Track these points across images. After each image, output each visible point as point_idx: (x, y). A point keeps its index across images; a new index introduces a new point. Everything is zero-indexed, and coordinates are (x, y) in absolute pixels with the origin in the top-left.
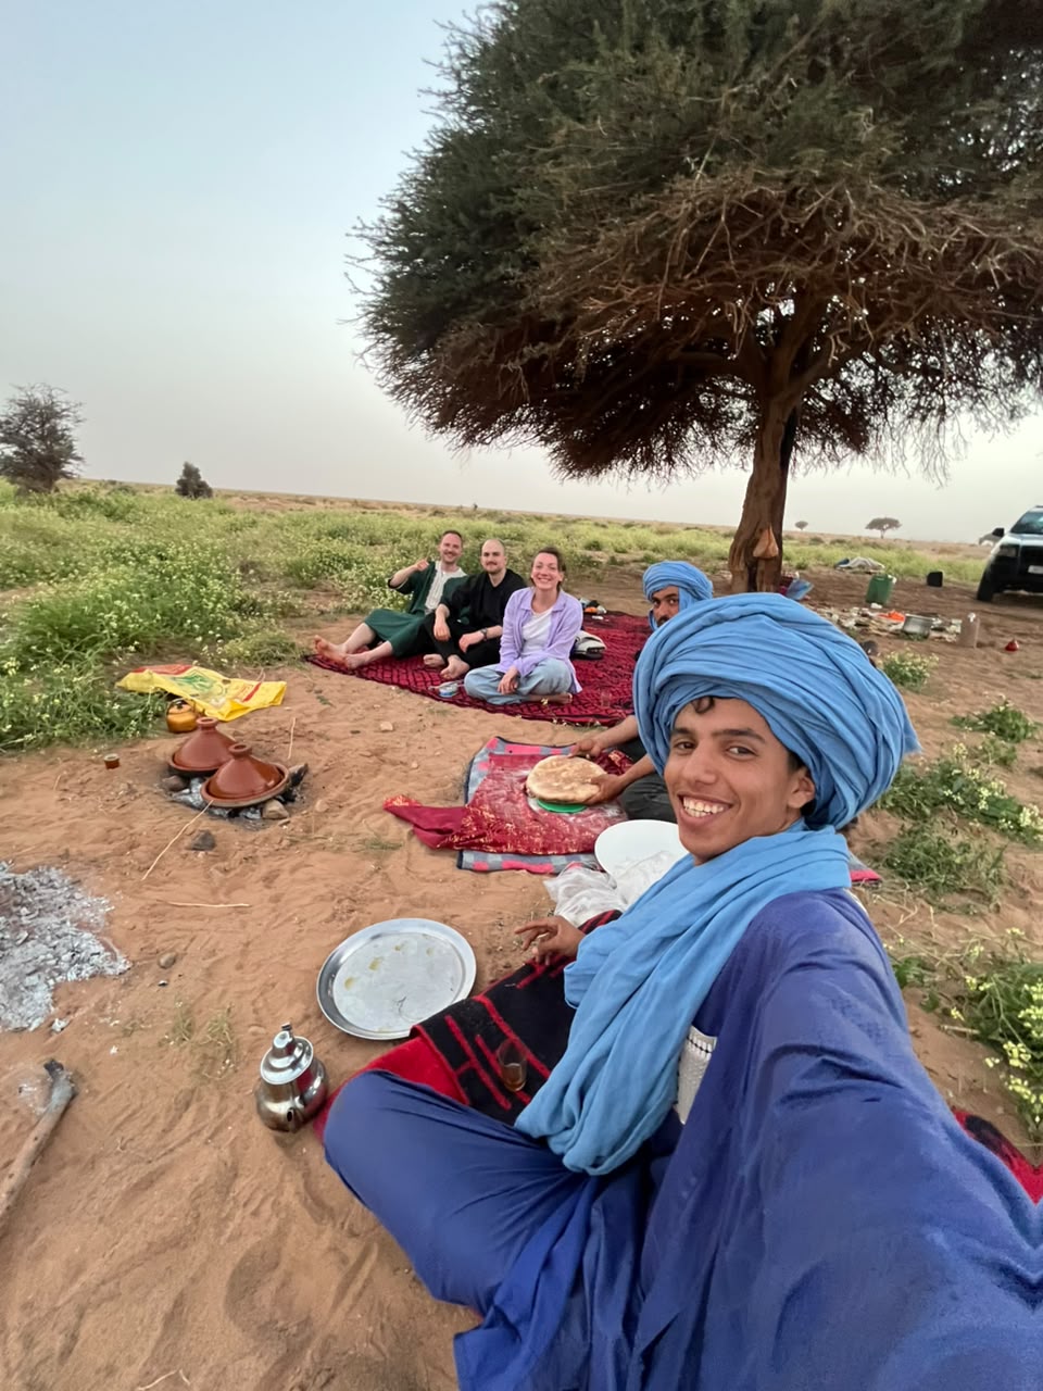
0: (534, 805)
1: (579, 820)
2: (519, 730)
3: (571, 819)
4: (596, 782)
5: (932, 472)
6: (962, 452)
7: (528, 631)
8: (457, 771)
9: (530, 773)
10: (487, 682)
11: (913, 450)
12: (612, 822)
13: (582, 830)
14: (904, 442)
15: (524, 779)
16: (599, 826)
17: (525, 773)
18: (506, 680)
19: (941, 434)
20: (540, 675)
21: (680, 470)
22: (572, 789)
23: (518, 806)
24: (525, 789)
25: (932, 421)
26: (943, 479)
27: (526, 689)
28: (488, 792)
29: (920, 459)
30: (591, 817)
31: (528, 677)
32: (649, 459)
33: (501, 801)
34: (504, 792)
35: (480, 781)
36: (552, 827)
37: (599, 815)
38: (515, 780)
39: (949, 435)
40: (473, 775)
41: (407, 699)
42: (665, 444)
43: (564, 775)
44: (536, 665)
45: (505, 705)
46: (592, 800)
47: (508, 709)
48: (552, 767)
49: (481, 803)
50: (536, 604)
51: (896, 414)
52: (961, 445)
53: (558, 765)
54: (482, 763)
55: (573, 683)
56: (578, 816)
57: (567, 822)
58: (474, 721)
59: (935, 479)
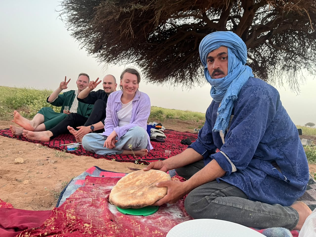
0: (113, 210)
1: (150, 221)
2: (113, 166)
3: (143, 220)
4: (163, 185)
5: (294, 89)
6: (304, 82)
7: (121, 115)
8: (58, 186)
9: (113, 188)
10: (96, 140)
11: (286, 80)
12: (177, 222)
13: (152, 229)
14: (282, 77)
15: (109, 192)
16: (167, 226)
17: (110, 187)
18: (109, 140)
19: (296, 75)
20: (129, 135)
21: (195, 84)
22: (143, 195)
23: (100, 210)
24: (108, 198)
25: (292, 71)
26: (298, 92)
27: (120, 146)
28: (76, 199)
29: (289, 84)
30: (160, 219)
31: (122, 138)
32: (183, 77)
33: (85, 207)
34: (90, 200)
35: (73, 191)
36: (125, 227)
37: (167, 217)
38: (101, 192)
39: (298, 76)
40: (69, 188)
41: (45, 150)
42: (189, 72)
43: (137, 183)
44: (128, 130)
45: (107, 155)
46: (159, 203)
47: (107, 157)
48: (129, 180)
49: (68, 208)
50: (124, 99)
51: (279, 67)
52: (304, 79)
53: (133, 178)
54: (79, 181)
55: (148, 145)
56: (149, 218)
57: (139, 223)
58: (84, 162)
59: (295, 92)
